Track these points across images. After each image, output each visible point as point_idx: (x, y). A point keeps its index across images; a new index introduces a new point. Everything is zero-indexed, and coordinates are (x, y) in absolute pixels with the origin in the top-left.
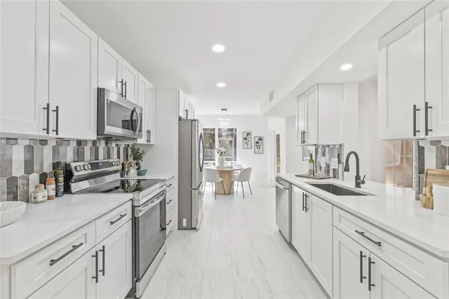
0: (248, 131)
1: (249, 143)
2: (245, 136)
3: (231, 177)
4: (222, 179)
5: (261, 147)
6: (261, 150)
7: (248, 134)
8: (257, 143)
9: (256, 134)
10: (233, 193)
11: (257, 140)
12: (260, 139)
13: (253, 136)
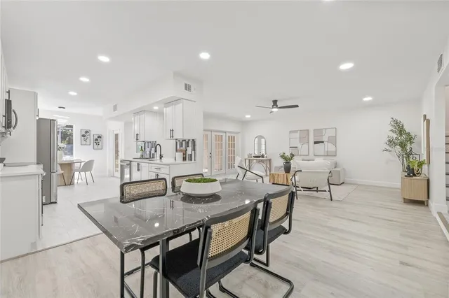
0: (87, 129)
1: (88, 140)
2: (84, 133)
3: (71, 170)
4: (63, 172)
5: (100, 144)
6: (100, 146)
7: (87, 132)
8: (97, 140)
9: (95, 132)
10: (73, 184)
11: (96, 137)
12: (99, 137)
13: (92, 133)
